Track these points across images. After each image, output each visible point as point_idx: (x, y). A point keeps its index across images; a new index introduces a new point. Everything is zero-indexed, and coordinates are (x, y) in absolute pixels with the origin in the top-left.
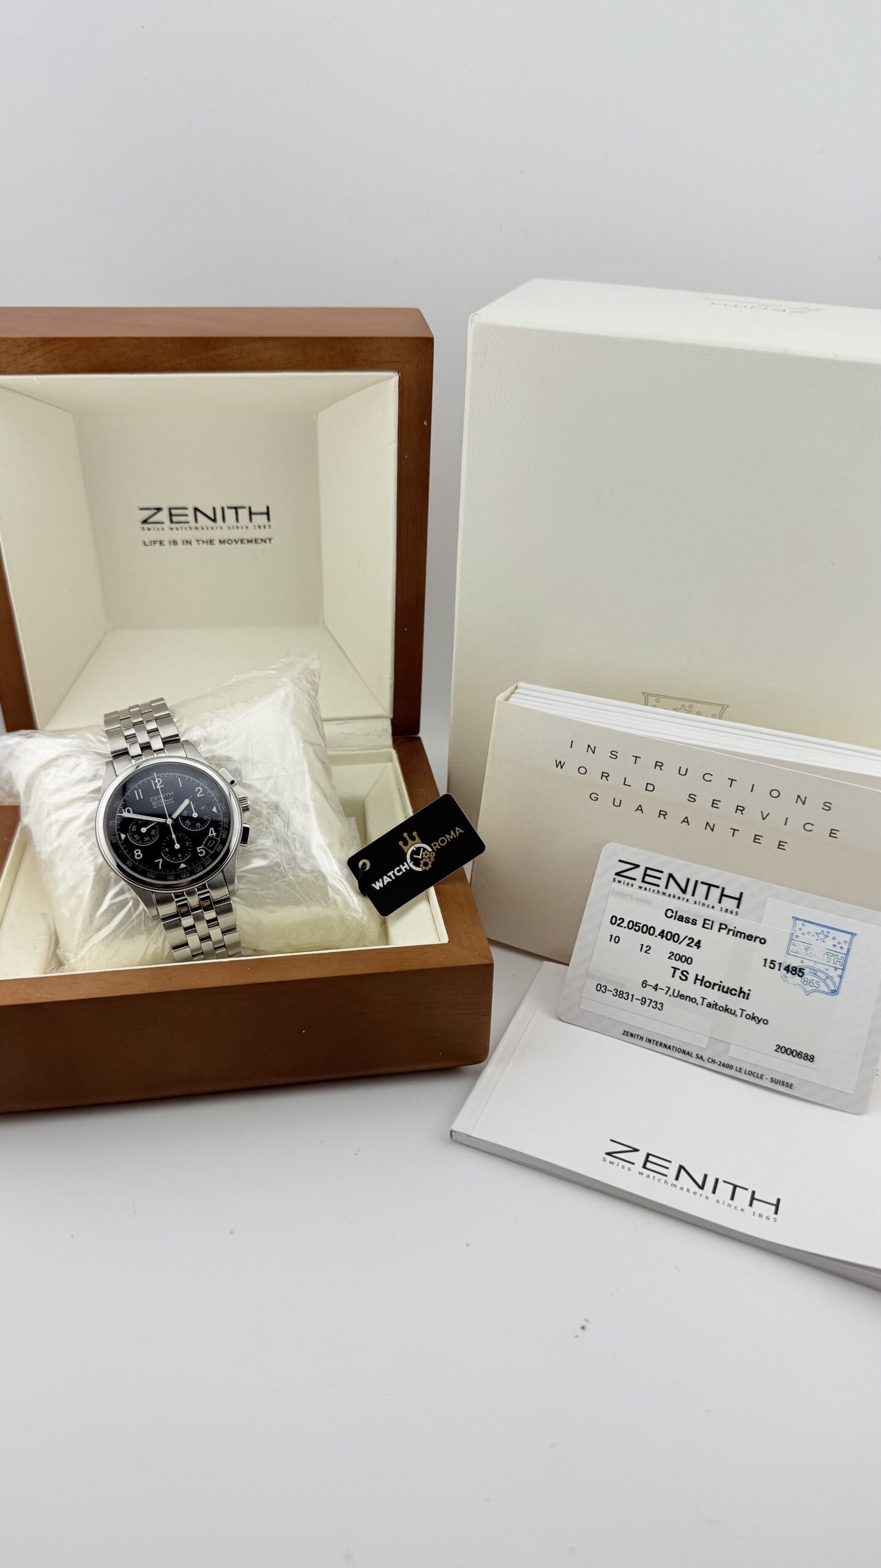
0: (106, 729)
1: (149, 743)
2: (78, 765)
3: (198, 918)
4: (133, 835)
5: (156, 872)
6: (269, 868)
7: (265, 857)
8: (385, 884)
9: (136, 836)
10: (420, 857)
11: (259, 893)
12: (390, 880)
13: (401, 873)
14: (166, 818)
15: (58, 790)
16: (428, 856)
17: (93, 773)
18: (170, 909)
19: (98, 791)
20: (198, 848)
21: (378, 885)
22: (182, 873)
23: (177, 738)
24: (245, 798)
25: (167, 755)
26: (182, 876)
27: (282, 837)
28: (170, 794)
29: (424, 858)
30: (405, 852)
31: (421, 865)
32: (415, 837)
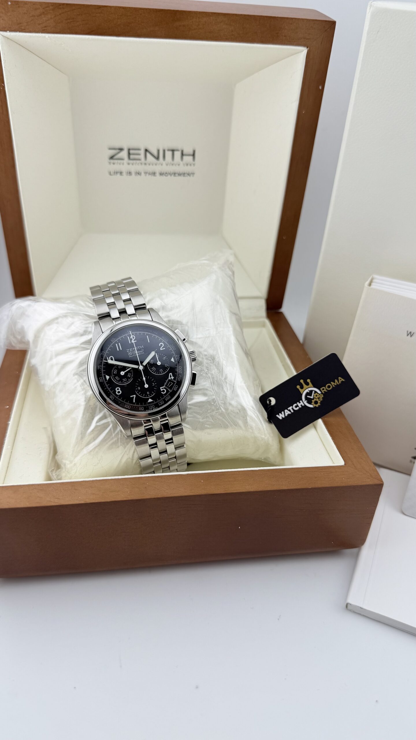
0: (93, 298)
1: (125, 309)
2: (73, 323)
3: (158, 438)
4: (114, 377)
5: (131, 405)
6: (208, 402)
7: (205, 395)
8: (286, 415)
9: (117, 378)
10: (312, 397)
11: (201, 420)
12: (290, 413)
14: (138, 365)
15: (58, 341)
16: (318, 397)
17: (83, 329)
18: (140, 431)
19: (89, 342)
20: (161, 388)
22: (150, 406)
23: (145, 306)
24: (193, 351)
25: (138, 319)
26: (150, 408)
27: (216, 381)
28: (141, 347)
29: (315, 398)
30: (301, 393)
31: (313, 403)
32: (308, 383)
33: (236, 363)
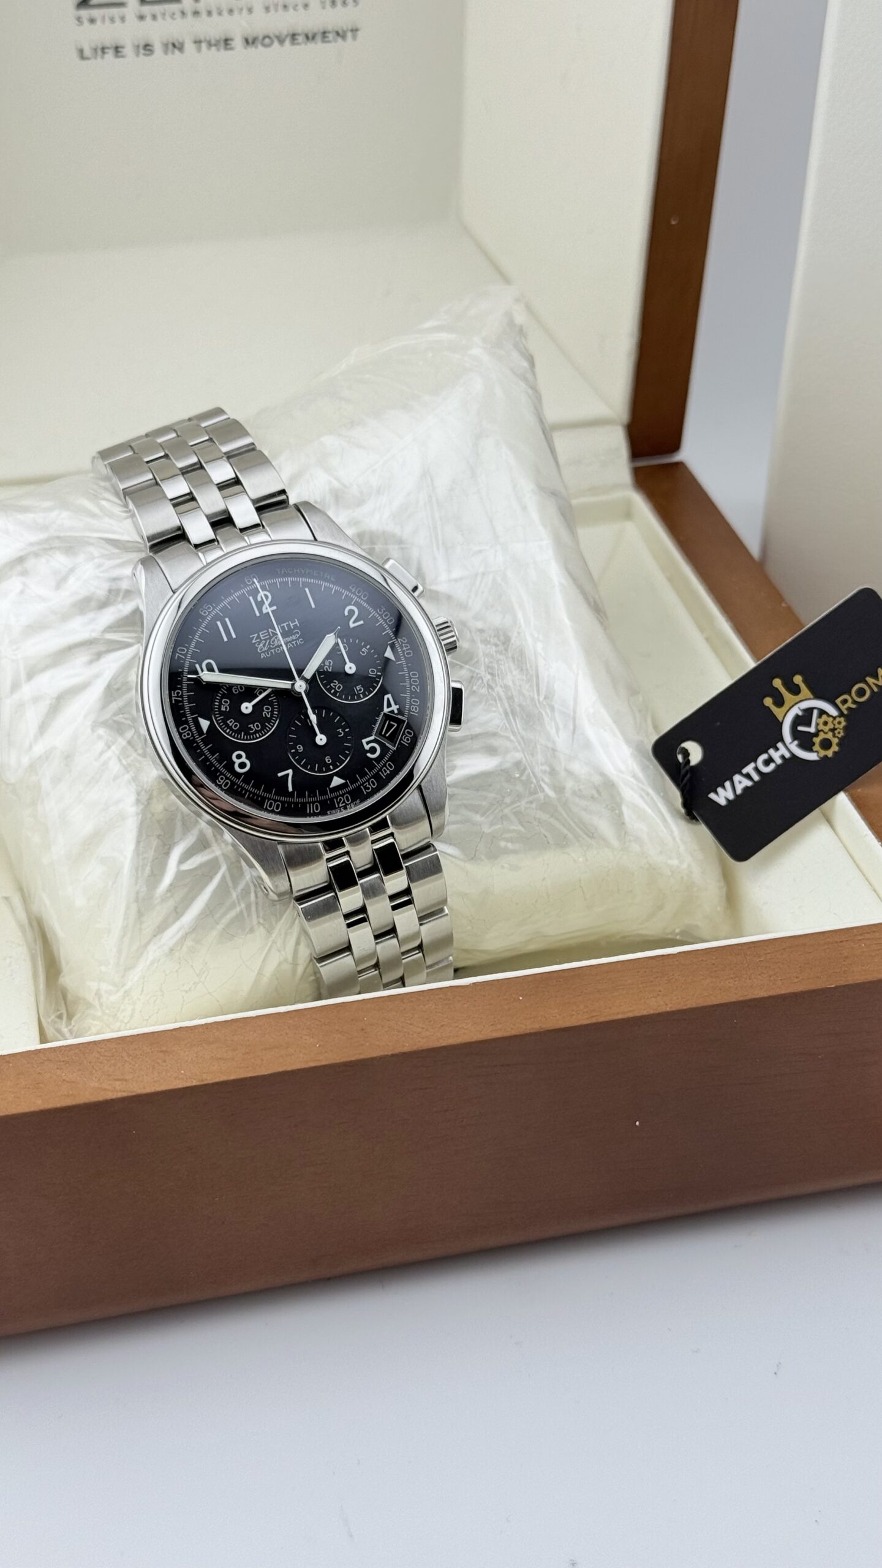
0: (122, 487)
1: (226, 512)
2: (72, 570)
3: (371, 892)
4: (224, 721)
5: (283, 799)
6: (504, 773)
7: (491, 751)
8: (739, 791)
9: (231, 722)
10: (812, 730)
11: (487, 829)
12: (749, 783)
13: (772, 766)
14: (292, 678)
16: (830, 726)
17: (106, 586)
18: (315, 875)
19: (134, 621)
20: (364, 741)
21: (722, 796)
22: (337, 797)
23: (283, 497)
24: (447, 622)
25: (273, 538)
26: (338, 805)
27: (520, 706)
28: (291, 625)
29: (822, 730)
30: (778, 720)
31: (817, 747)
32: (798, 686)
33: (574, 647)
